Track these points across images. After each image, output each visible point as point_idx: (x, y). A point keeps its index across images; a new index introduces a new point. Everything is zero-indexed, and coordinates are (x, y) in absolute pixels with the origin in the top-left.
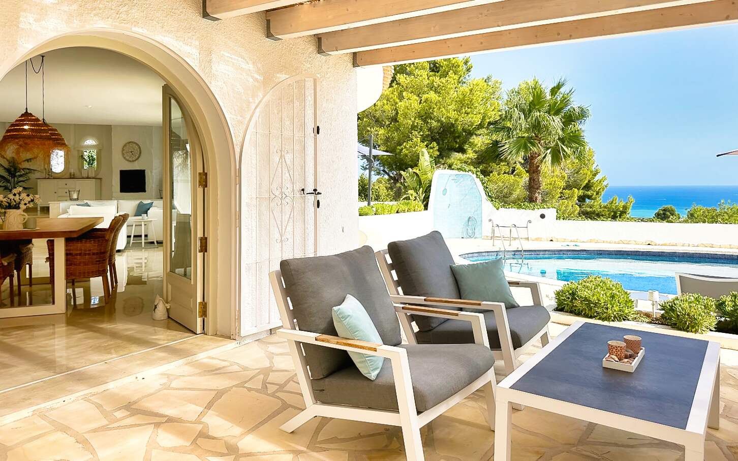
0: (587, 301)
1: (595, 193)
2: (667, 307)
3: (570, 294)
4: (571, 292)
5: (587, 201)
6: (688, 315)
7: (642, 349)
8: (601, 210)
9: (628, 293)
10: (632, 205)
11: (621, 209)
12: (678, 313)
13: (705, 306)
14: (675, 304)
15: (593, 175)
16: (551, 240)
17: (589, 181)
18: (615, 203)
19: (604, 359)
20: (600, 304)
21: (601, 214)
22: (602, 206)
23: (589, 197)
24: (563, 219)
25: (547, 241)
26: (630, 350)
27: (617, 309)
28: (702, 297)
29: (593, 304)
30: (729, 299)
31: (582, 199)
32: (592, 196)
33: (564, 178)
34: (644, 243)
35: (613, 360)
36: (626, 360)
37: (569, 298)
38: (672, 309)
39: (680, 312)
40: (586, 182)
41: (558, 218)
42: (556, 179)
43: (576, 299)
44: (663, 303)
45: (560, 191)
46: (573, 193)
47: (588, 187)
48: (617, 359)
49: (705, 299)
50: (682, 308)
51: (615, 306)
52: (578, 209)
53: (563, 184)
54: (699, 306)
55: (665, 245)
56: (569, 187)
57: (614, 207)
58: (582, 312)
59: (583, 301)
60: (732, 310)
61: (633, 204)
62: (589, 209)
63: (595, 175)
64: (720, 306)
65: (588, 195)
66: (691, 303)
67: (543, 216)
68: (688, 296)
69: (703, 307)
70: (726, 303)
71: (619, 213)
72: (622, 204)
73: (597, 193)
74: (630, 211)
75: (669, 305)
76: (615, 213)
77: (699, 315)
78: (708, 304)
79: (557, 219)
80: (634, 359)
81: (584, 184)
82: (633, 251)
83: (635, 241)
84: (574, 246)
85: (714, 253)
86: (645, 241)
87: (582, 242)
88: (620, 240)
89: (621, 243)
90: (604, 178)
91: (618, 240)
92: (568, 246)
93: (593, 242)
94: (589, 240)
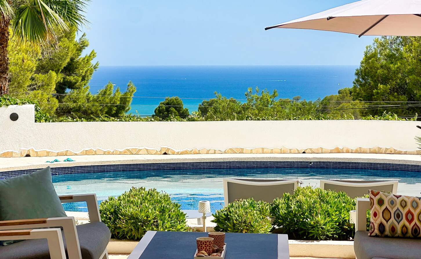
0: (134, 218)
1: (80, 79)
2: (222, 217)
3: (111, 213)
4: (112, 210)
5: (68, 91)
6: (245, 222)
7: (225, 245)
8: (90, 104)
9: (179, 205)
10: (133, 96)
11: (118, 103)
12: (235, 222)
13: (260, 211)
14: (230, 212)
15: (77, 50)
16: (28, 156)
17: (72, 60)
18: (109, 95)
19: (195, 256)
20: (150, 221)
21: (90, 112)
22: (91, 99)
23: (72, 86)
24: (46, 120)
25: (22, 156)
26: (216, 246)
27: (168, 225)
28: (256, 202)
29: (141, 222)
30: (282, 201)
31: (61, 88)
32: (76, 83)
33: (37, 54)
34: (159, 153)
35: (203, 255)
36: (215, 254)
37: (110, 219)
38: (227, 218)
39: (236, 220)
40: (68, 60)
41: (38, 119)
42: (26, 56)
43: (120, 219)
44: (217, 214)
45: (29, 75)
46: (50, 78)
47: (70, 69)
48: (207, 255)
49: (259, 204)
50: (238, 216)
51: (166, 222)
52: (57, 104)
53: (33, 64)
54: (255, 212)
55: (185, 153)
56: (42, 69)
57: (107, 100)
58: (127, 234)
59: (129, 220)
60: (285, 213)
61: (134, 94)
62: (72, 105)
63: (80, 50)
64: (274, 210)
65: (70, 82)
66: (247, 209)
67: (14, 117)
68: (242, 202)
69: (258, 212)
70: (280, 206)
71: (115, 108)
72: (120, 95)
73: (83, 79)
74: (130, 106)
75: (224, 214)
76: (110, 109)
77: (256, 221)
78: (263, 209)
79: (36, 121)
80: (221, 253)
81: (65, 64)
82: (146, 164)
83: (147, 150)
84: (65, 161)
85: (245, 161)
86: (160, 150)
87: (75, 154)
88: (126, 149)
89: (129, 153)
90: (92, 55)
91: (124, 149)
92: (56, 161)
93: (90, 154)
94: (85, 152)
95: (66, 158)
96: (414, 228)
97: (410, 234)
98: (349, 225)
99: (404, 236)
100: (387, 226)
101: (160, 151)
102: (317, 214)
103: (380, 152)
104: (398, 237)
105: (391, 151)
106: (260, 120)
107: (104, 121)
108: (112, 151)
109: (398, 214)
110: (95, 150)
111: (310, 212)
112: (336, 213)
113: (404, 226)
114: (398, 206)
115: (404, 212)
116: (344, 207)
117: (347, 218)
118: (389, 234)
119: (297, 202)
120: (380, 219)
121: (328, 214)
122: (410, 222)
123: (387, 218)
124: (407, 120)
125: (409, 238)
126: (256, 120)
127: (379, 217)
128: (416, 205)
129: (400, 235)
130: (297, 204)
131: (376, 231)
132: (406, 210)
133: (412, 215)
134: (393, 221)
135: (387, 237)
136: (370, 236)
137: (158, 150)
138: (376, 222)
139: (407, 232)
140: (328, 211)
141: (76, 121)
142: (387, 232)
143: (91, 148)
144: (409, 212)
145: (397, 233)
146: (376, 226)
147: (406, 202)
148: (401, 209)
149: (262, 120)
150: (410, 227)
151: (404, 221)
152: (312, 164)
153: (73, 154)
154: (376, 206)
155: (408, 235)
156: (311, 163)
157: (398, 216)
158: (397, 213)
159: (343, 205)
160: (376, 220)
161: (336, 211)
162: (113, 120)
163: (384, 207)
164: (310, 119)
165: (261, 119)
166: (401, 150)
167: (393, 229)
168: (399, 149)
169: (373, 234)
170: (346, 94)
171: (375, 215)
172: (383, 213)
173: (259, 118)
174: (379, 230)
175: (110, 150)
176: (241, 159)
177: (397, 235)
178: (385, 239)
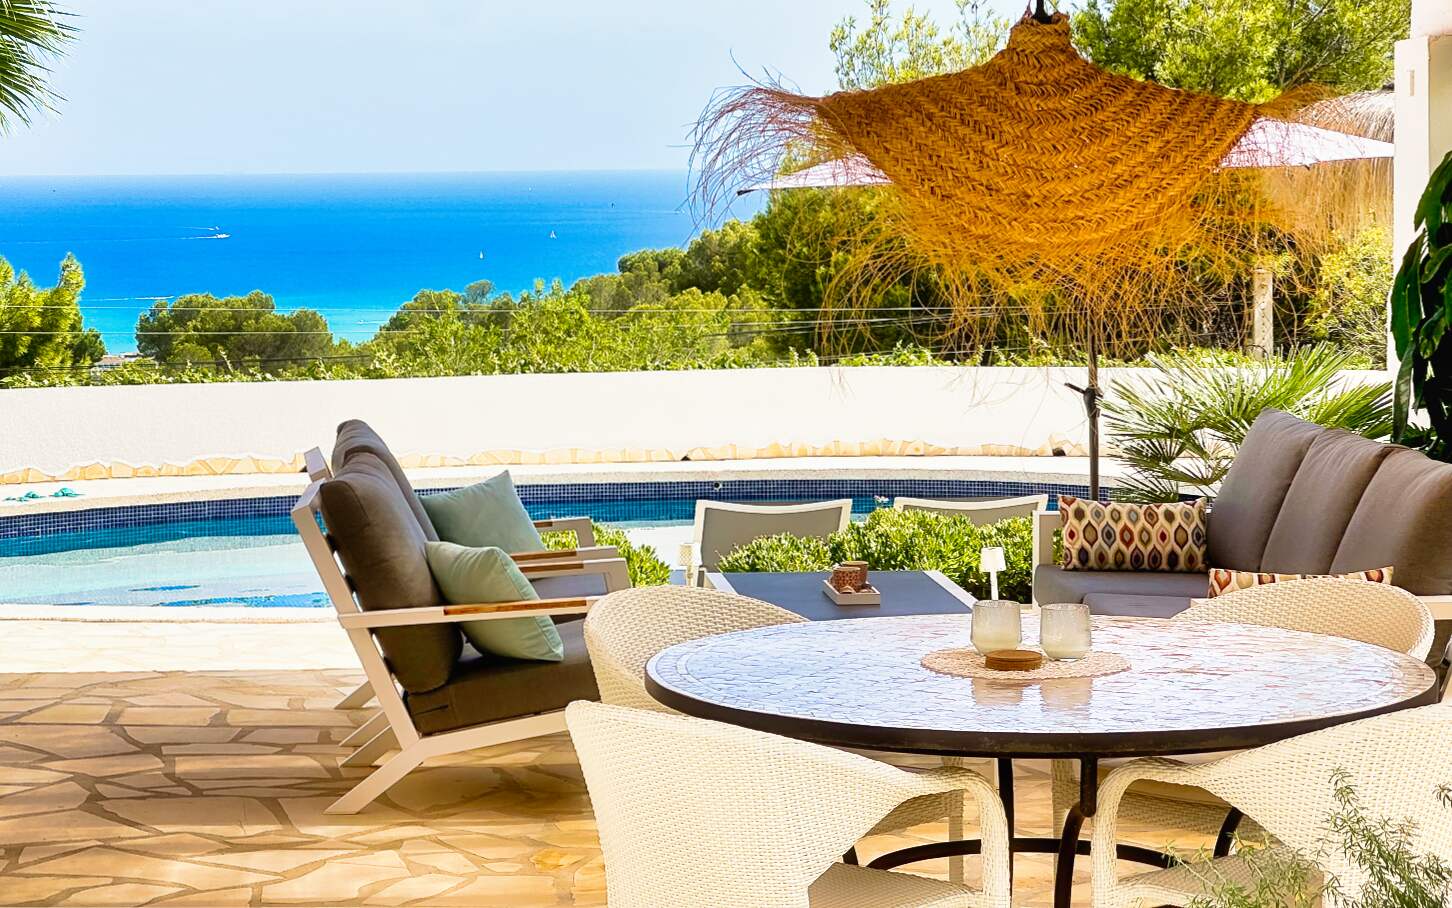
11: (37, 321)
71: (27, 340)
82: (278, 498)
83: (256, 461)
84: (56, 495)
85: (543, 483)
86: (292, 459)
87: (49, 479)
88: (198, 461)
89: (205, 472)
91: (190, 461)
92: (33, 497)
93: (93, 477)
94: (78, 470)
95: (57, 487)
96: (1135, 554)
97: (1128, 564)
98: (977, 575)
99: (1119, 568)
100: (1092, 552)
101: (291, 462)
102: (921, 557)
103: (890, 450)
104: (1110, 570)
105: (917, 449)
106: (563, 372)
107: (132, 382)
108: (157, 467)
109: (1108, 531)
110: (107, 465)
111: (907, 552)
112: (955, 554)
113: (1119, 551)
114: (1108, 519)
115: (1118, 528)
116: (967, 543)
117: (974, 564)
118: (1095, 566)
119: (881, 535)
120: (1080, 542)
121: (941, 557)
122: (1128, 544)
123: (1091, 538)
124: (955, 364)
125: (1127, 571)
126: (551, 372)
127: (1078, 538)
128: (1135, 516)
129: (1113, 567)
130: (880, 541)
131: (1075, 561)
132: (1121, 525)
133: (1131, 533)
134: (1100, 545)
135: (1091, 570)
136: (1065, 570)
137: (285, 461)
138: (1073, 547)
139: (1123, 562)
140: (940, 551)
141: (50, 386)
142: (1093, 561)
143: (96, 460)
144: (1126, 528)
145: (1107, 563)
146: (1074, 553)
147: (1119, 513)
148: (1112, 523)
149: (569, 371)
150: (1128, 552)
151: (1118, 544)
152: (721, 486)
153: (46, 479)
154: (1072, 520)
155: (1124, 566)
156: (717, 485)
157: (1109, 535)
158: (1106, 530)
159: (966, 539)
160: (1074, 544)
161: (954, 551)
162: (156, 381)
163: (1085, 522)
164: (700, 367)
165: (565, 369)
166: (943, 446)
167: (1102, 557)
168: (937, 444)
169: (1070, 566)
170: (646, 273)
171: (1072, 535)
172: (1084, 531)
173: (561, 368)
174: (1080, 559)
175: (151, 464)
176: (532, 479)
177: (1107, 567)
178: (1089, 573)
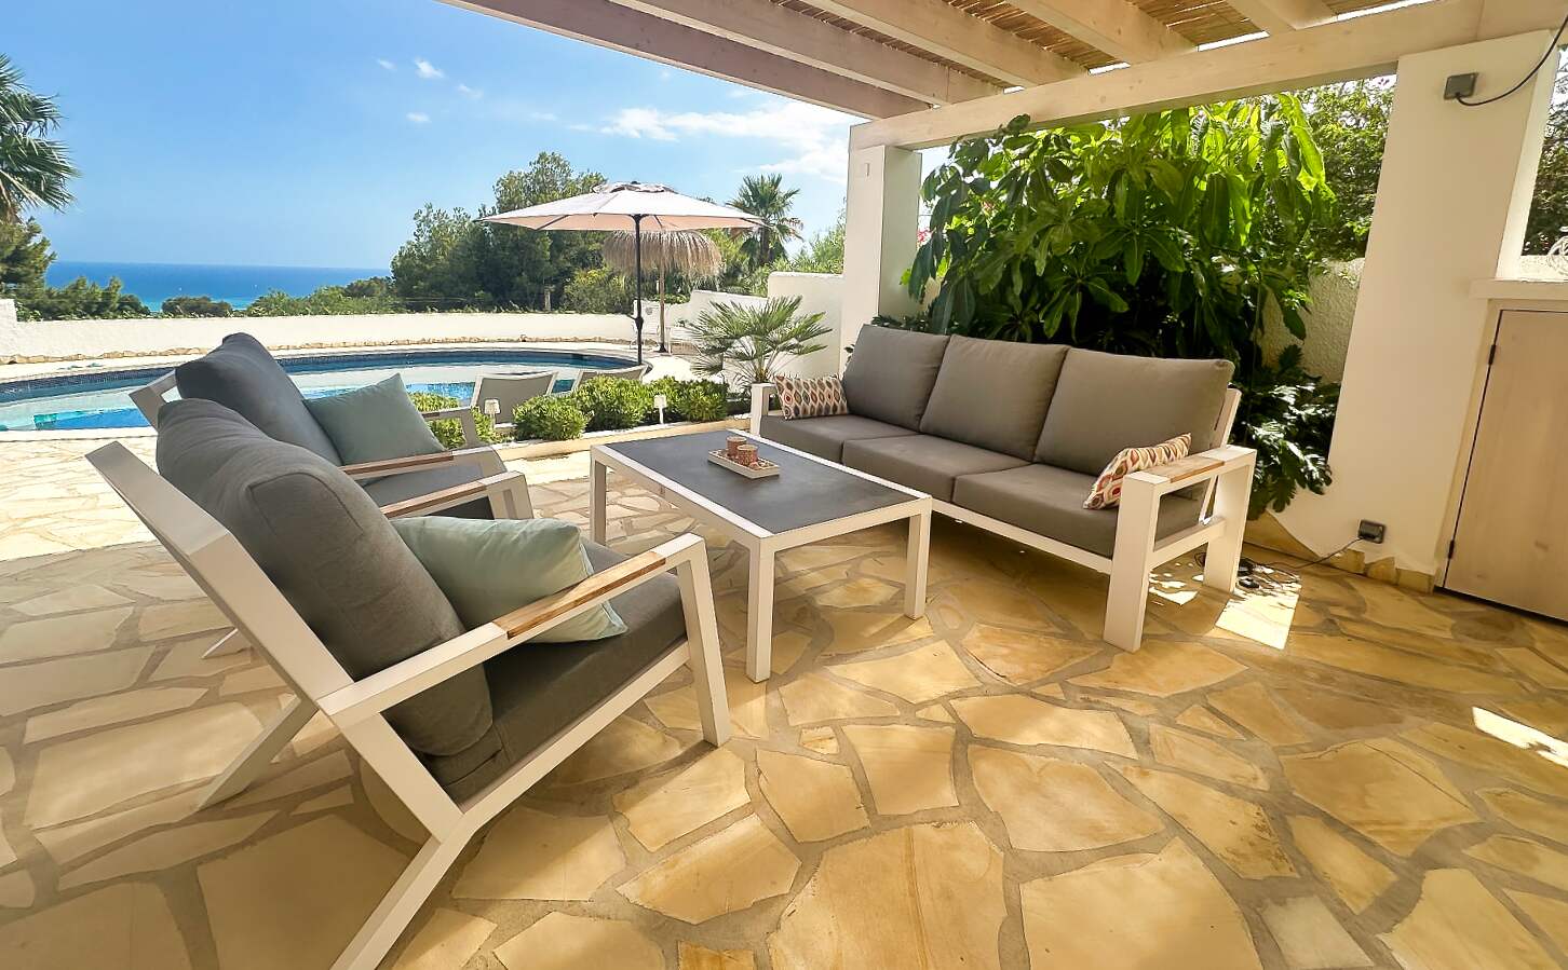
1: (32, 271)
8: (54, 301)
11: (99, 299)
15: (25, 237)
16: (13, 362)
17: (18, 247)
18: (83, 290)
21: (56, 310)
22: (55, 295)
25: (3, 363)
32: (26, 275)
40: (13, 248)
47: (15, 259)
57: (81, 296)
65: (18, 274)
72: (100, 290)
73: (37, 271)
81: (8, 252)
90: (44, 243)
100: (801, 408)
110: (120, 352)
114: (804, 388)
118: (802, 416)
120: (794, 403)
123: (799, 400)
129: (810, 416)
131: (793, 414)
134: (804, 404)
136: (788, 420)
138: (790, 406)
142: (801, 413)
145: (807, 414)
146: (791, 409)
148: (806, 390)
154: (787, 390)
158: (805, 395)
163: (794, 391)
169: (790, 417)
172: (795, 396)
